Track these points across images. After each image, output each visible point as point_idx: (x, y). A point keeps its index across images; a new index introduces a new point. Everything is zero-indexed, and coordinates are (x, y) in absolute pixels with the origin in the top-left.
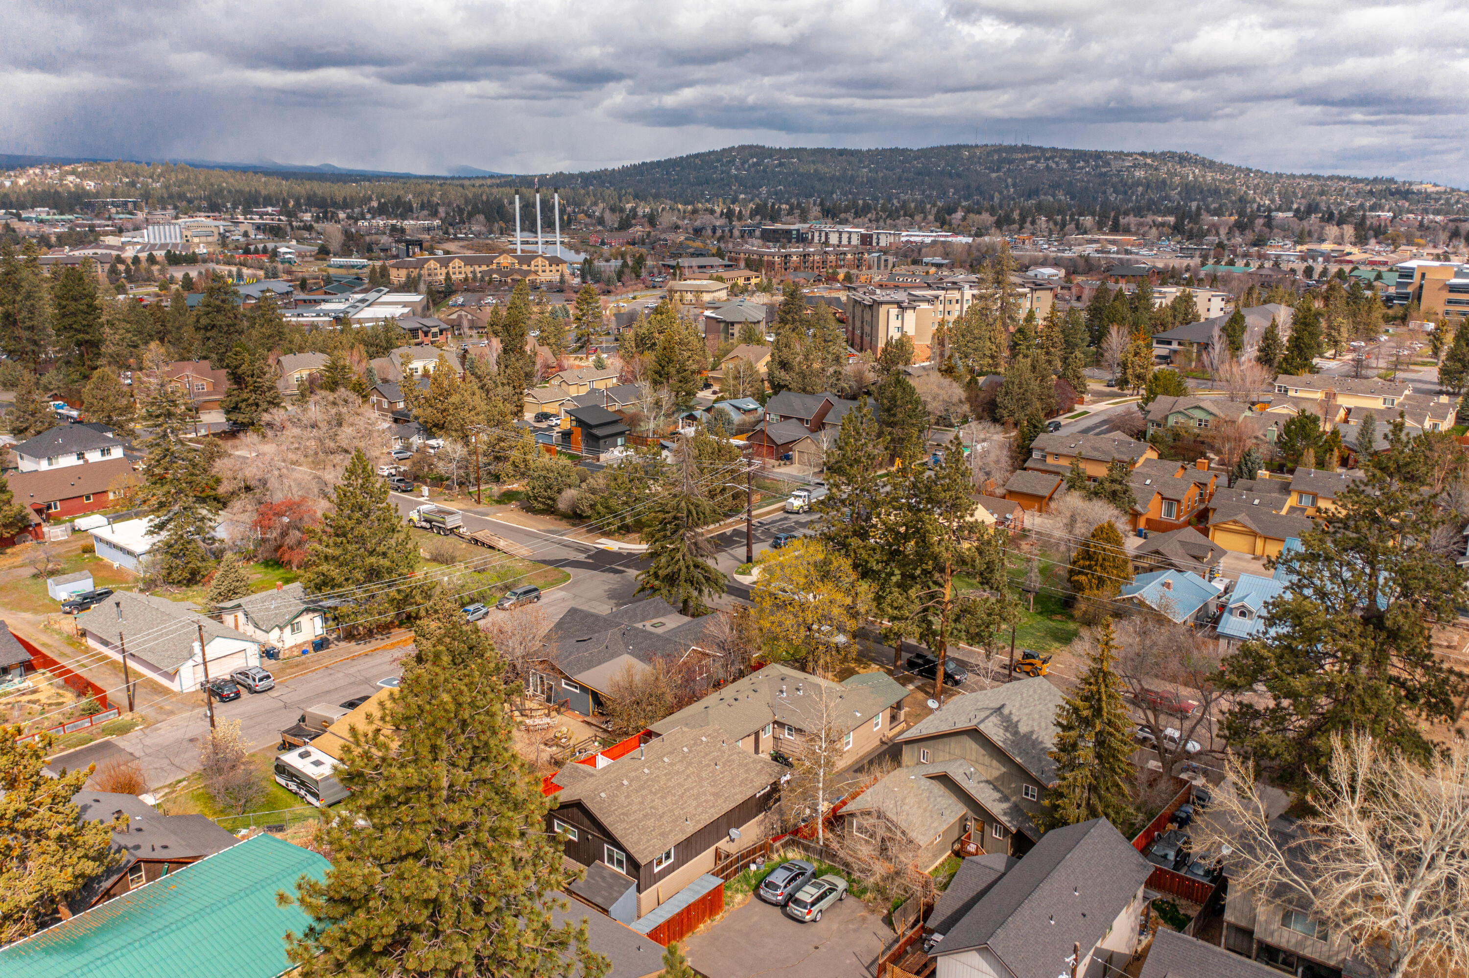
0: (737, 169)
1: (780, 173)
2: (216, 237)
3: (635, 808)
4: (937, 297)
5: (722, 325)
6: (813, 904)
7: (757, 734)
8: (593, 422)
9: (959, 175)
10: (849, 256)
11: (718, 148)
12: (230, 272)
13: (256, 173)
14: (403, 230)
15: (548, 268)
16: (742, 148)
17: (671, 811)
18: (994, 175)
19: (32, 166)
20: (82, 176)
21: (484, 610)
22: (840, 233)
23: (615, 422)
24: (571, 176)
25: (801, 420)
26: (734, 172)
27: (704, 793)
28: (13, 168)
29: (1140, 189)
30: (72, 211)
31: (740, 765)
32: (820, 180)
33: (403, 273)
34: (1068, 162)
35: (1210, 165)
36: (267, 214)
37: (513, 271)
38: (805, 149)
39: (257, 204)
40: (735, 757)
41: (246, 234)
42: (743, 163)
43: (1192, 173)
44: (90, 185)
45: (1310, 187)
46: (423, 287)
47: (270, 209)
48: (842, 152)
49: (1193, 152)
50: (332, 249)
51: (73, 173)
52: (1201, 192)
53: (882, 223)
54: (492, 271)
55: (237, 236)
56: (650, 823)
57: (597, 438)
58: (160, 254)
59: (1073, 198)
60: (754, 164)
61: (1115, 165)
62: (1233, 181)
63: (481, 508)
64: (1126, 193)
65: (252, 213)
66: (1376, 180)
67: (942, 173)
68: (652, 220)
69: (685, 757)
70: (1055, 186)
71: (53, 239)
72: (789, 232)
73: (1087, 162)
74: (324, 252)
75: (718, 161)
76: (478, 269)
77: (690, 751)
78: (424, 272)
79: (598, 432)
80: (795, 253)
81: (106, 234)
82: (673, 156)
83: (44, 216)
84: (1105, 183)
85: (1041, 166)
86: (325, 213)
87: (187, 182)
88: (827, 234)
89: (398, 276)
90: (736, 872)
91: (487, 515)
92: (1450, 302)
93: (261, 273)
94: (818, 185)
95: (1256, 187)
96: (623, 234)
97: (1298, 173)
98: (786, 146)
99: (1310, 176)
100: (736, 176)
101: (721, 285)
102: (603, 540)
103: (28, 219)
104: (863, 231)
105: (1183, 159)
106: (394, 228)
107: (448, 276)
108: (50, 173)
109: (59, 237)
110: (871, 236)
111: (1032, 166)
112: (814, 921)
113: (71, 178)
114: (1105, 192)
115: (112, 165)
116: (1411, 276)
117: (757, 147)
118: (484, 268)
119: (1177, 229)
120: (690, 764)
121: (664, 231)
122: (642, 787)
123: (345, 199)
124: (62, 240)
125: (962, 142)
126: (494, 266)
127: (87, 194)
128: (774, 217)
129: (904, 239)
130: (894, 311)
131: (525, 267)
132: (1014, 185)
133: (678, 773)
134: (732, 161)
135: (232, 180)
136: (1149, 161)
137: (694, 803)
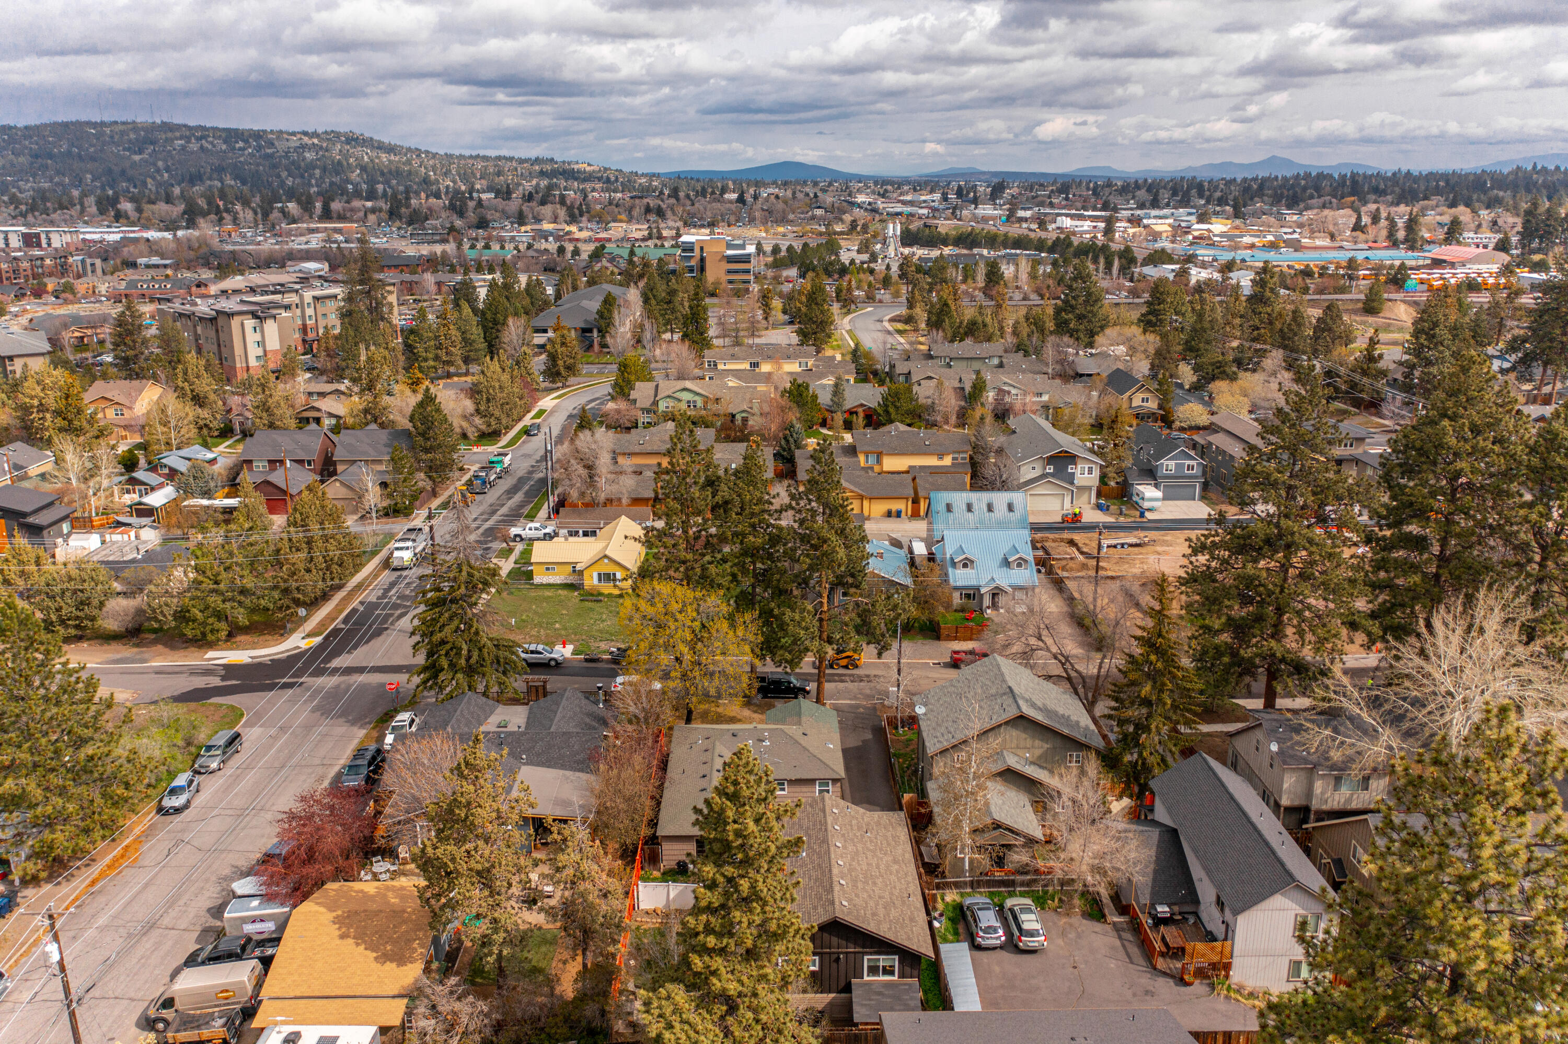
9: (93, 159)
18: (137, 158)
23: (52, 503)
25: (300, 462)
29: (317, 172)
34: (225, 142)
35: (381, 147)
43: (366, 155)
45: (486, 167)
49: (358, 132)
52: (383, 174)
57: (37, 530)
59: (244, 183)
61: (281, 146)
62: (409, 162)
64: (302, 176)
66: (537, 160)
67: (69, 153)
70: (220, 170)
73: (246, 141)
84: (274, 166)
85: (194, 146)
92: (729, 272)
95: (434, 168)
97: (467, 153)
99: (478, 156)
102: (211, 654)
104: (23, 229)
105: (352, 140)
111: (183, 148)
114: (279, 176)
116: (692, 250)
119: (393, 214)
125: (84, 118)
132: (168, 169)
136: (316, 141)
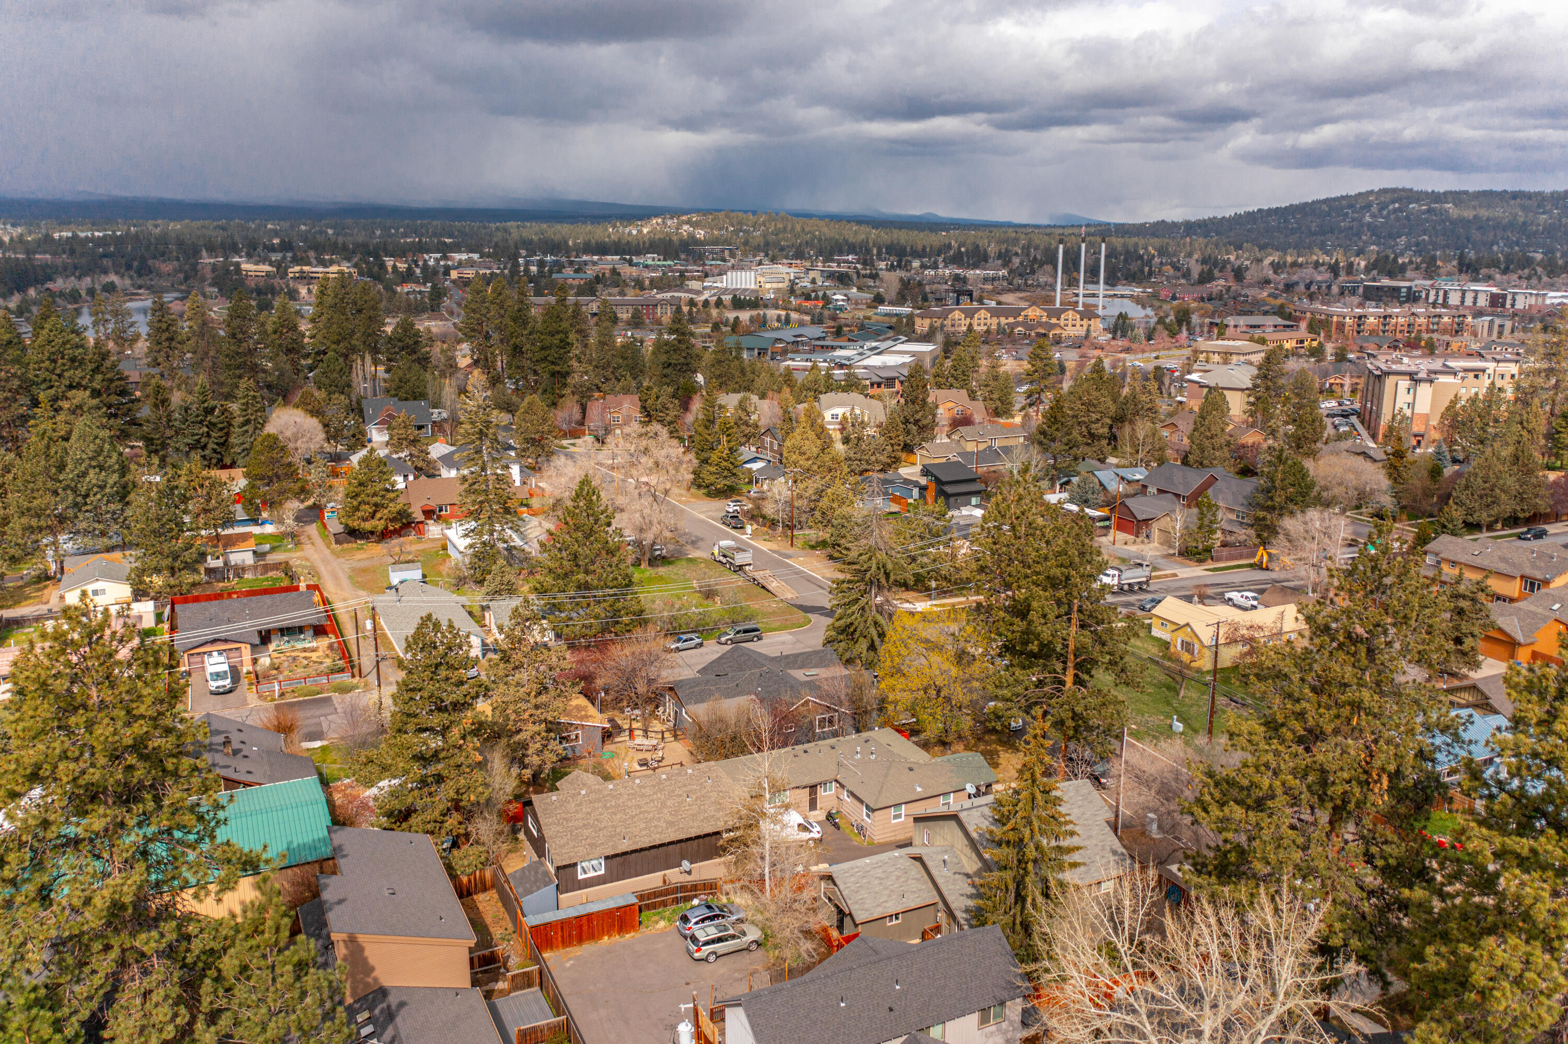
0: (1373, 216)
1: (1427, 220)
2: (787, 283)
3: (580, 816)
4: (1484, 371)
5: (1205, 390)
6: (707, 943)
7: (813, 788)
8: (944, 479)
10: (1446, 319)
11: (1352, 193)
12: (779, 316)
13: (849, 222)
14: (965, 280)
15: (1078, 322)
16: (1385, 191)
17: (614, 827)
19: (656, 216)
20: (695, 225)
21: (698, 641)
22: (1464, 293)
23: (973, 480)
24: (1175, 225)
25: (1177, 496)
26: (1368, 219)
27: (659, 820)
28: (641, 219)
30: (677, 257)
31: (715, 803)
32: (1480, 228)
33: (927, 322)
36: (847, 262)
37: (1040, 324)
38: (1466, 193)
39: (841, 253)
40: (714, 794)
41: (813, 281)
42: (1381, 210)
44: (700, 234)
46: (940, 338)
47: (850, 257)
48: (1515, 195)
50: (887, 297)
51: (688, 222)
53: (1534, 281)
54: (1018, 324)
55: (806, 283)
56: (586, 832)
57: (947, 496)
58: (727, 298)
60: (1395, 211)
63: (791, 551)
65: (833, 261)
68: (1239, 274)
69: (660, 783)
71: (647, 282)
72: (1397, 290)
74: (879, 300)
75: (1351, 206)
76: (1003, 320)
77: (668, 779)
78: (948, 322)
79: (949, 489)
80: (1372, 314)
81: (693, 278)
82: (1296, 202)
83: (650, 262)
86: (900, 262)
87: (784, 230)
88: (1446, 293)
89: (922, 325)
90: (676, 901)
91: (789, 557)
93: (807, 318)
94: (1476, 235)
96: (1200, 288)
98: (1441, 189)
100: (1369, 224)
101: (1260, 347)
103: (637, 265)
104: (1494, 290)
106: (957, 278)
107: (970, 328)
108: (669, 222)
109: (652, 280)
110: (1504, 297)
112: (705, 960)
113: (686, 227)
115: (721, 215)
117: (1403, 190)
118: (1011, 320)
120: (661, 791)
121: (1250, 286)
122: (599, 801)
123: (924, 248)
124: (654, 284)
126: (1020, 319)
127: (698, 242)
128: (1396, 271)
129: (1548, 302)
130: (1404, 383)
131: (1054, 321)
133: (643, 795)
134: (1368, 206)
135: (825, 229)
137: (643, 826)
